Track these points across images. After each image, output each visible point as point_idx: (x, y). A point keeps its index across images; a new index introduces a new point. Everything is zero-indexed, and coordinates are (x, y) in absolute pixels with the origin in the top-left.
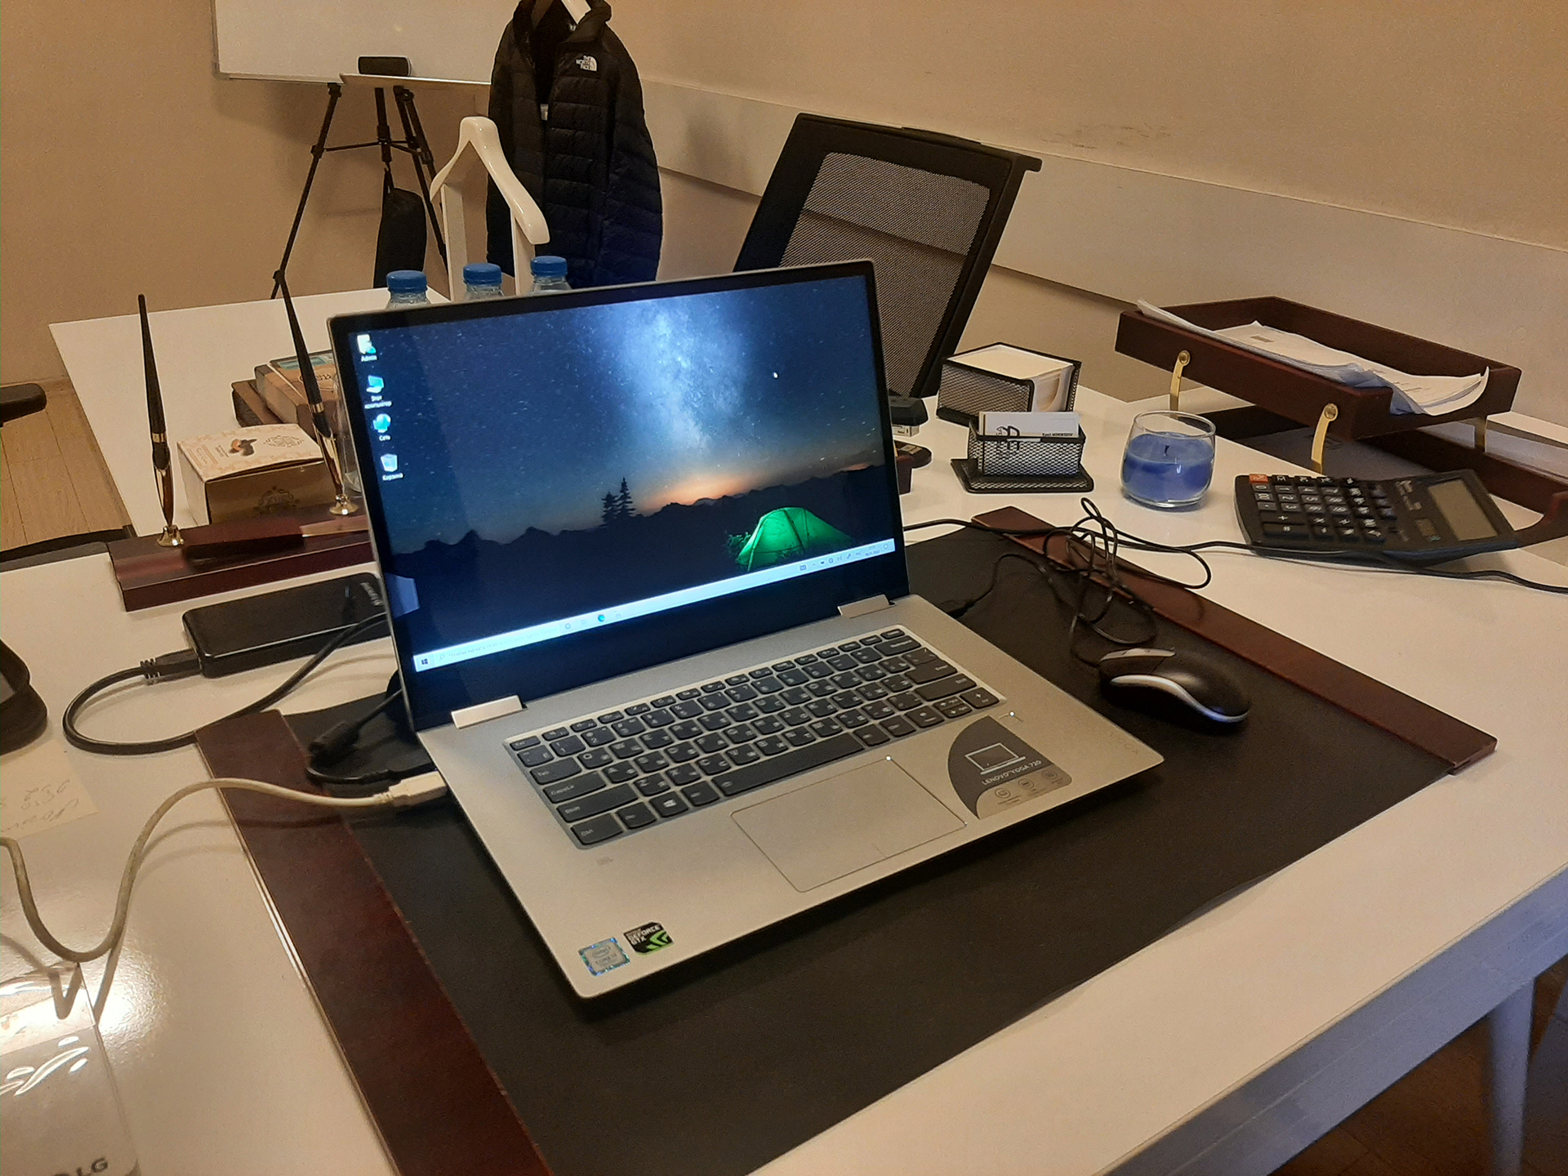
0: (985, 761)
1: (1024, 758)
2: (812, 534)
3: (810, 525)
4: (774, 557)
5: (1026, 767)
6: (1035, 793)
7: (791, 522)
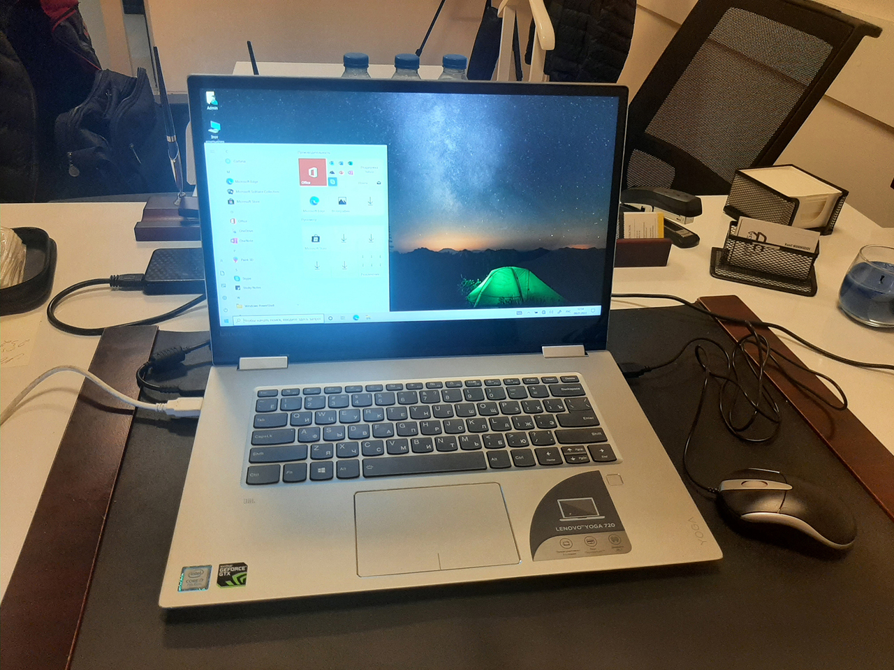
0: (570, 510)
1: (604, 517)
2: (532, 290)
3: (530, 282)
4: (497, 301)
5: (600, 526)
6: (595, 553)
7: (516, 278)
